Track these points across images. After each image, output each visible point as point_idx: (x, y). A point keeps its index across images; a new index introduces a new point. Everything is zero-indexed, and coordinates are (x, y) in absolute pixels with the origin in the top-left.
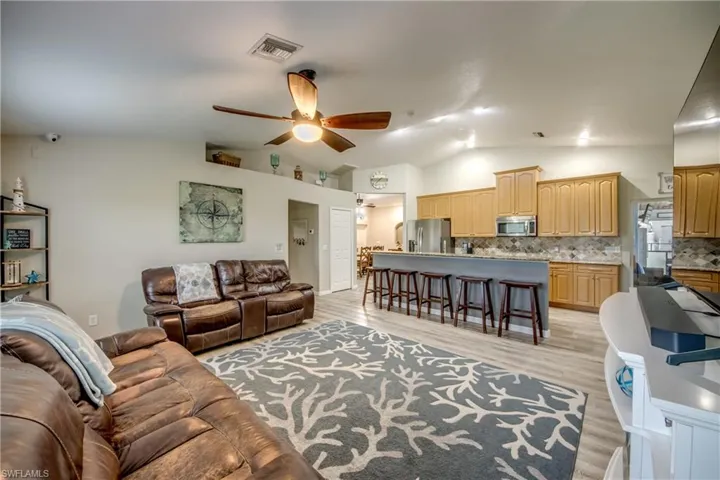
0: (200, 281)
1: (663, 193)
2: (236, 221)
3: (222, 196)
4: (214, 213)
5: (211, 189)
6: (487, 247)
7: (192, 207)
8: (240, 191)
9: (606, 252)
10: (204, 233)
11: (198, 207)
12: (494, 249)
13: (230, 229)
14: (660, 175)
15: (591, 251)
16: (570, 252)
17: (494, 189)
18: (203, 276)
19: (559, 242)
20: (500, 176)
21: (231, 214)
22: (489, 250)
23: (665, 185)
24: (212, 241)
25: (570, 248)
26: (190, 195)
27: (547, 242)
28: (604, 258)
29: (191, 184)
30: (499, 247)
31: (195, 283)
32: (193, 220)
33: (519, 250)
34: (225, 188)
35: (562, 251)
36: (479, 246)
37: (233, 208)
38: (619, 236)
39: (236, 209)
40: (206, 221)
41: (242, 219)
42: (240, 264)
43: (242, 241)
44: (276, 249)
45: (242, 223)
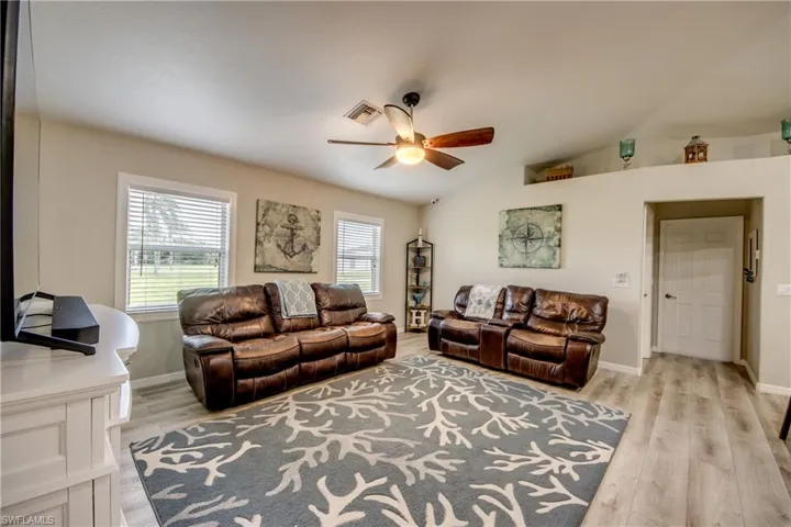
0: (484, 302)
2: (552, 243)
3: (537, 217)
4: (528, 238)
5: (526, 212)
7: (509, 233)
8: (560, 208)
10: (518, 259)
11: (513, 232)
13: (544, 253)
18: (488, 297)
21: (545, 236)
24: (525, 267)
26: (507, 222)
29: (509, 211)
31: (480, 302)
32: (508, 246)
34: (540, 208)
37: (548, 229)
39: (552, 229)
40: (520, 246)
41: (560, 241)
42: (530, 292)
43: (559, 267)
44: (614, 279)
45: (560, 246)
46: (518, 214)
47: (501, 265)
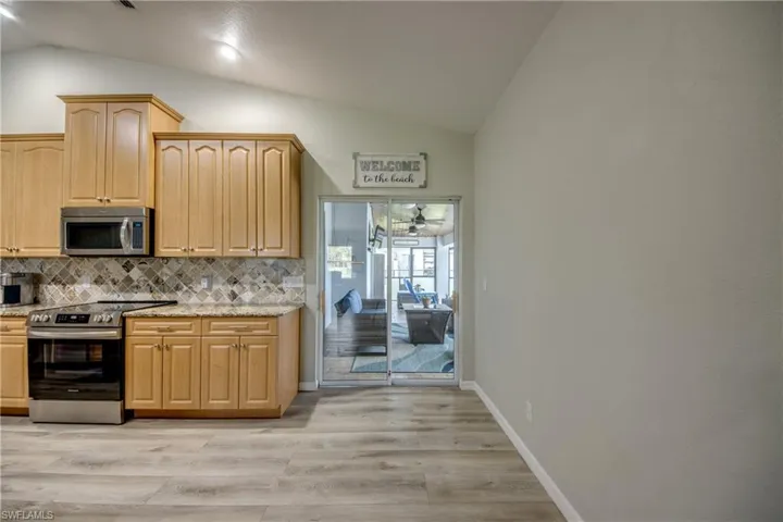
1: (358, 187)
6: (73, 282)
9: (284, 285)
12: (86, 286)
14: (355, 156)
15: (262, 285)
16: (230, 288)
17: (60, 137)
19: (210, 269)
20: (77, 106)
22: (78, 289)
23: (361, 174)
25: (229, 281)
27: (190, 269)
28: (281, 298)
30: (98, 281)
33: (137, 287)
35: (215, 287)
36: (55, 281)
38: (301, 256)
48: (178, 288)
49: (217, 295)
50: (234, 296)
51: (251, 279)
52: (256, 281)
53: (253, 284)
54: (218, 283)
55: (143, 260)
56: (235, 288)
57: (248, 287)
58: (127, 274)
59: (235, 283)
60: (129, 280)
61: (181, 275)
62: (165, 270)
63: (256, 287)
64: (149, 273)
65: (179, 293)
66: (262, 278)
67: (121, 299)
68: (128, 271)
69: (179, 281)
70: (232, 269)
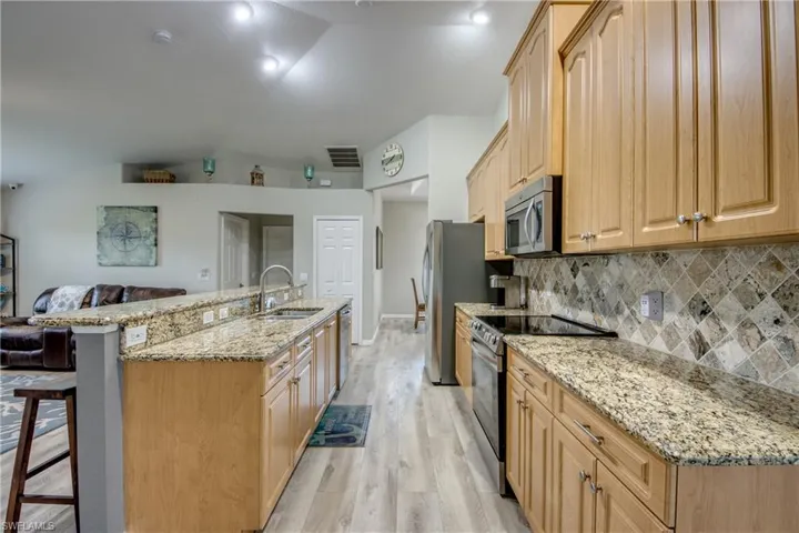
0: (67, 303)
2: (148, 242)
3: (134, 216)
4: (127, 234)
5: (124, 211)
6: (543, 287)
7: (107, 230)
8: (155, 210)
10: (116, 256)
11: (112, 230)
12: (549, 294)
13: (141, 252)
15: (771, 332)
16: (694, 323)
18: (72, 298)
19: (660, 275)
21: (143, 235)
24: (123, 265)
25: (692, 307)
26: (105, 219)
29: (106, 208)
30: (556, 289)
31: (62, 305)
32: (107, 244)
34: (137, 208)
35: (668, 317)
37: (145, 228)
39: (148, 229)
40: (118, 242)
41: (156, 240)
42: (118, 291)
43: (156, 265)
44: (199, 275)
45: (156, 245)
46: (115, 211)
47: (100, 264)
48: (618, 311)
49: (671, 335)
50: (701, 347)
51: (739, 306)
52: (753, 315)
53: (745, 325)
54: (672, 310)
55: (586, 258)
56: (705, 327)
57: (732, 329)
58: (573, 280)
59: (704, 313)
60: (575, 289)
61: (622, 286)
62: (605, 277)
63: (752, 332)
64: (591, 281)
65: (620, 319)
66: (770, 307)
67: (570, 316)
68: (575, 277)
69: (619, 298)
70: (699, 277)
